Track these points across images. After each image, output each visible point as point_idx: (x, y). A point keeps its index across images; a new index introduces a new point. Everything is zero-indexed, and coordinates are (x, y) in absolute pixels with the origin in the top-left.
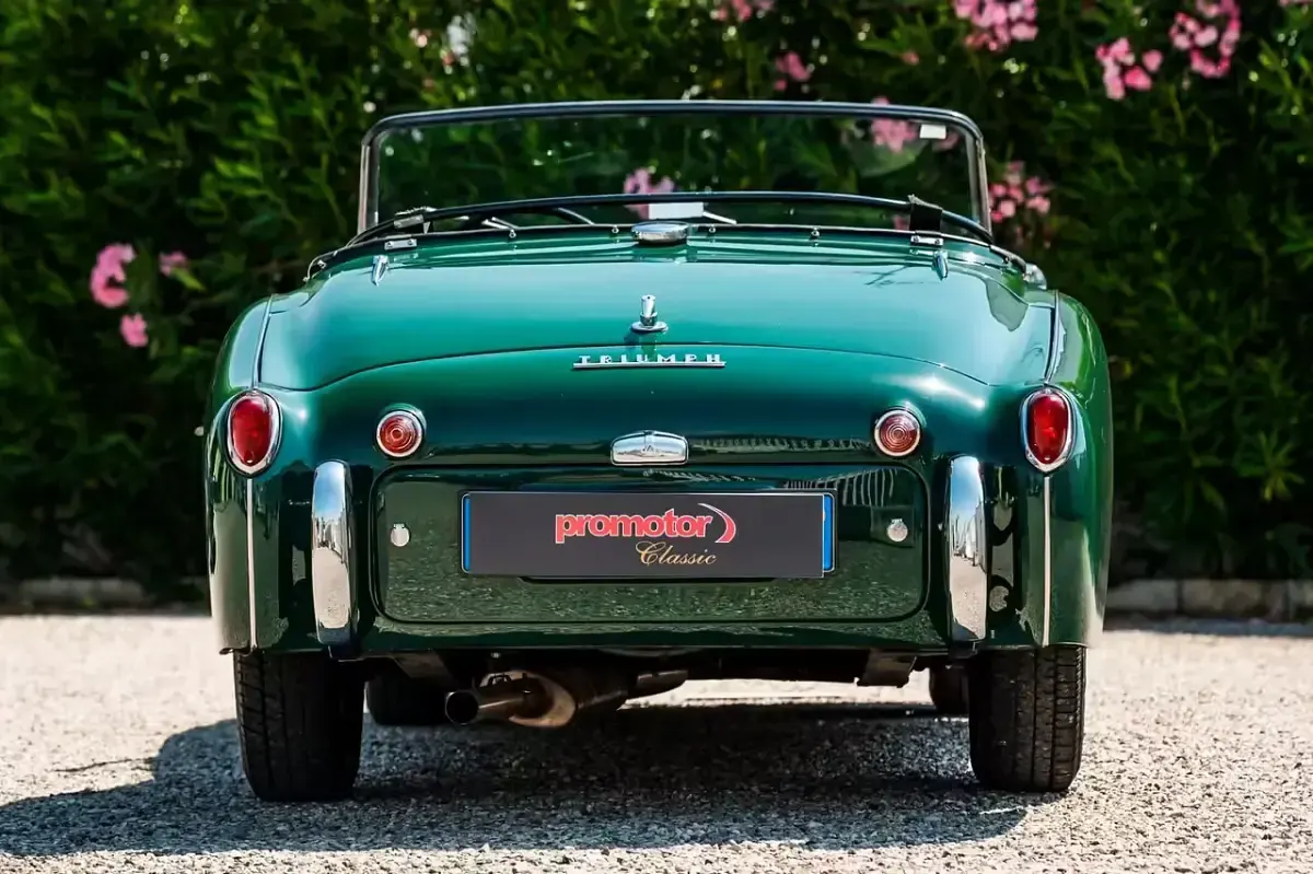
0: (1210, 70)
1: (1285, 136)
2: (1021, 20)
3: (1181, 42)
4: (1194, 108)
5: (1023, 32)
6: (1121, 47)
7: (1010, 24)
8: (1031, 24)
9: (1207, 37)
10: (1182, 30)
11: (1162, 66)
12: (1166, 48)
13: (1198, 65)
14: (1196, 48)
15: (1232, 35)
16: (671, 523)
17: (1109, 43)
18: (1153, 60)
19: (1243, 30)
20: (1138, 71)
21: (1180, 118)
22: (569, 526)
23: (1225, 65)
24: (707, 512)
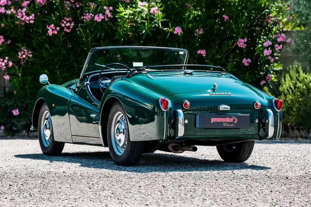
0: (68, 31)
1: (81, 44)
2: (32, 19)
3: (63, 25)
4: (65, 38)
5: (32, 22)
6: (52, 26)
7: (30, 20)
8: (34, 20)
9: (68, 24)
10: (63, 23)
11: (59, 30)
12: (60, 26)
13: (65, 30)
14: (65, 26)
15: (73, 24)
16: (228, 120)
17: (49, 25)
18: (58, 29)
19: (74, 24)
20: (55, 30)
21: (62, 40)
22: (213, 120)
23: (71, 30)
24: (233, 118)
